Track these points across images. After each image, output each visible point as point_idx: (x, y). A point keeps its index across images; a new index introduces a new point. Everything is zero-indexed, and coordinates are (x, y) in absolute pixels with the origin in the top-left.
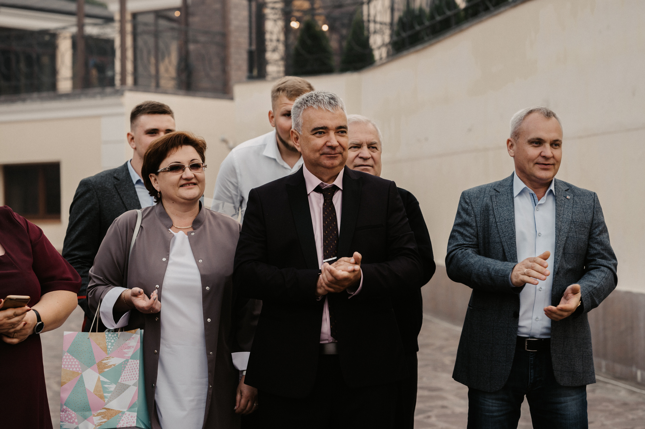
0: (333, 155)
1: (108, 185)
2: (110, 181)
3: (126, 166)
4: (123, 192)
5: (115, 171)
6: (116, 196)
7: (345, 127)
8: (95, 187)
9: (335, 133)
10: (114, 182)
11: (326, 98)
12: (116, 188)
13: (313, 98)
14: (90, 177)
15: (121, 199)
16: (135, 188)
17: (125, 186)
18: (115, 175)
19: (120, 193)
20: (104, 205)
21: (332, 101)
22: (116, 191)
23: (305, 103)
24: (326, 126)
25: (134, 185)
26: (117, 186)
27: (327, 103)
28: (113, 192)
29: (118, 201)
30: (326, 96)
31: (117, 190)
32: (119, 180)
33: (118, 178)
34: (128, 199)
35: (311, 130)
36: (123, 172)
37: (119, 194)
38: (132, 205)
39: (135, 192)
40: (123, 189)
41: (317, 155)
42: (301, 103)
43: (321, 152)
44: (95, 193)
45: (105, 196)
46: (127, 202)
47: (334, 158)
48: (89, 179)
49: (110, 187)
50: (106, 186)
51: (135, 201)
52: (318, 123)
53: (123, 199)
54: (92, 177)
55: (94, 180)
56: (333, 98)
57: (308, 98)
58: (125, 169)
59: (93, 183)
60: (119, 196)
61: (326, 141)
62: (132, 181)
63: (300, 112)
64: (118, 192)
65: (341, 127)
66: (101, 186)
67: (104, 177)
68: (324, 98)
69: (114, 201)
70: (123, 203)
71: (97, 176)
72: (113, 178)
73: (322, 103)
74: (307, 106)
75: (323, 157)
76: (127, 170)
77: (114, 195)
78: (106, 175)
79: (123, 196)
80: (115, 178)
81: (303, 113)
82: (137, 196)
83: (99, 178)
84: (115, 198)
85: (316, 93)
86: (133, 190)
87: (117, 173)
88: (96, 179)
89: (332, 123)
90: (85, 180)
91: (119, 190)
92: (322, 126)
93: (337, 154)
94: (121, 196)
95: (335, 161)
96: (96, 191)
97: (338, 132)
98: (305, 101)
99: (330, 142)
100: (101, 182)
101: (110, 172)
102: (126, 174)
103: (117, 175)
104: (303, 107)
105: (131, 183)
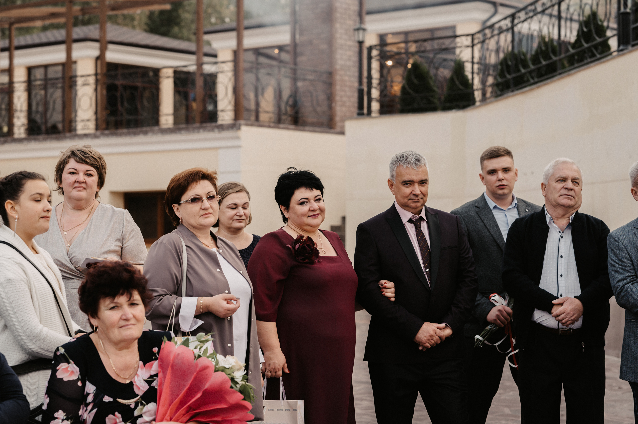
0: (417, 200)
1: (472, 213)
2: (473, 210)
3: (484, 197)
4: (484, 217)
5: (476, 201)
6: (479, 220)
7: (426, 180)
8: (462, 216)
9: (419, 184)
10: (476, 210)
11: (413, 160)
12: (478, 214)
13: (404, 159)
14: (458, 208)
15: (483, 222)
16: (492, 213)
17: (485, 212)
18: (476, 205)
19: (481, 217)
20: (471, 228)
21: (417, 162)
22: (478, 217)
23: (398, 162)
24: (412, 180)
25: (491, 210)
26: (478, 213)
27: (413, 164)
28: (476, 218)
29: (481, 224)
30: (413, 158)
31: (479, 215)
32: (479, 208)
33: (479, 206)
34: (488, 222)
35: (401, 181)
36: (482, 201)
37: (481, 219)
38: (492, 226)
39: (493, 216)
40: (484, 214)
41: (406, 200)
42: (395, 161)
43: (409, 198)
44: (463, 220)
45: (471, 221)
46: (488, 223)
47: (418, 202)
48: (457, 210)
49: (474, 214)
50: (470, 214)
51: (493, 222)
52: (407, 178)
53: (484, 222)
54: (459, 208)
55: (461, 210)
56: (418, 160)
57: (400, 158)
58: (483, 199)
59: (460, 213)
60: (481, 220)
61: (412, 190)
62: (489, 207)
63: (395, 168)
64: (480, 217)
65: (422, 181)
66: (466, 214)
67: (468, 207)
68: (412, 160)
69: (478, 224)
70: (485, 225)
71: (462, 207)
72: (475, 207)
73: (410, 164)
74: (399, 164)
75: (410, 201)
76: (485, 199)
77: (477, 220)
78: (469, 205)
79: (484, 220)
80: (476, 207)
81: (396, 168)
82: (494, 218)
83: (464, 209)
84: (478, 222)
85: (406, 155)
86: (491, 214)
87: (478, 203)
88: (462, 209)
89: (416, 178)
90: (454, 211)
91: (480, 216)
92: (409, 180)
93: (419, 199)
94: (483, 220)
95: (418, 204)
96: (463, 219)
97: (420, 184)
98: (398, 160)
99: (415, 191)
100: (466, 211)
101: (472, 203)
102: (484, 203)
103: (477, 204)
104: (397, 164)
105: (489, 209)
